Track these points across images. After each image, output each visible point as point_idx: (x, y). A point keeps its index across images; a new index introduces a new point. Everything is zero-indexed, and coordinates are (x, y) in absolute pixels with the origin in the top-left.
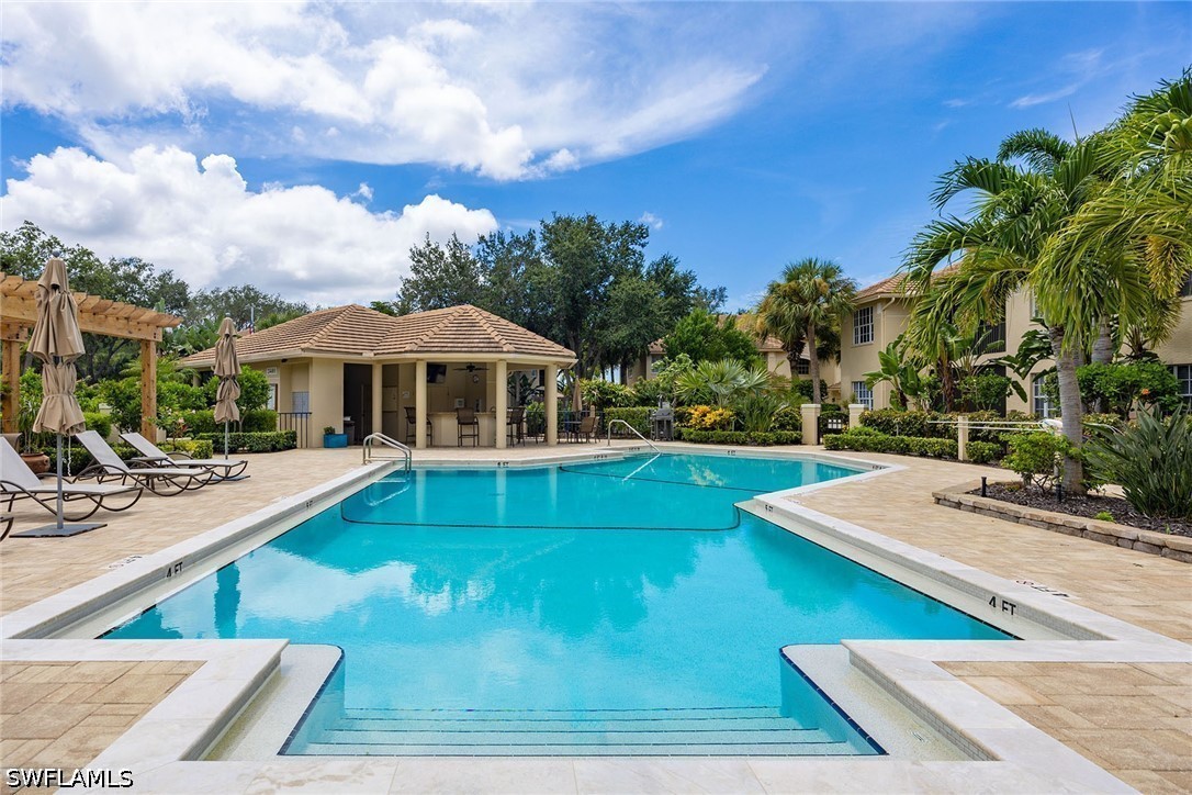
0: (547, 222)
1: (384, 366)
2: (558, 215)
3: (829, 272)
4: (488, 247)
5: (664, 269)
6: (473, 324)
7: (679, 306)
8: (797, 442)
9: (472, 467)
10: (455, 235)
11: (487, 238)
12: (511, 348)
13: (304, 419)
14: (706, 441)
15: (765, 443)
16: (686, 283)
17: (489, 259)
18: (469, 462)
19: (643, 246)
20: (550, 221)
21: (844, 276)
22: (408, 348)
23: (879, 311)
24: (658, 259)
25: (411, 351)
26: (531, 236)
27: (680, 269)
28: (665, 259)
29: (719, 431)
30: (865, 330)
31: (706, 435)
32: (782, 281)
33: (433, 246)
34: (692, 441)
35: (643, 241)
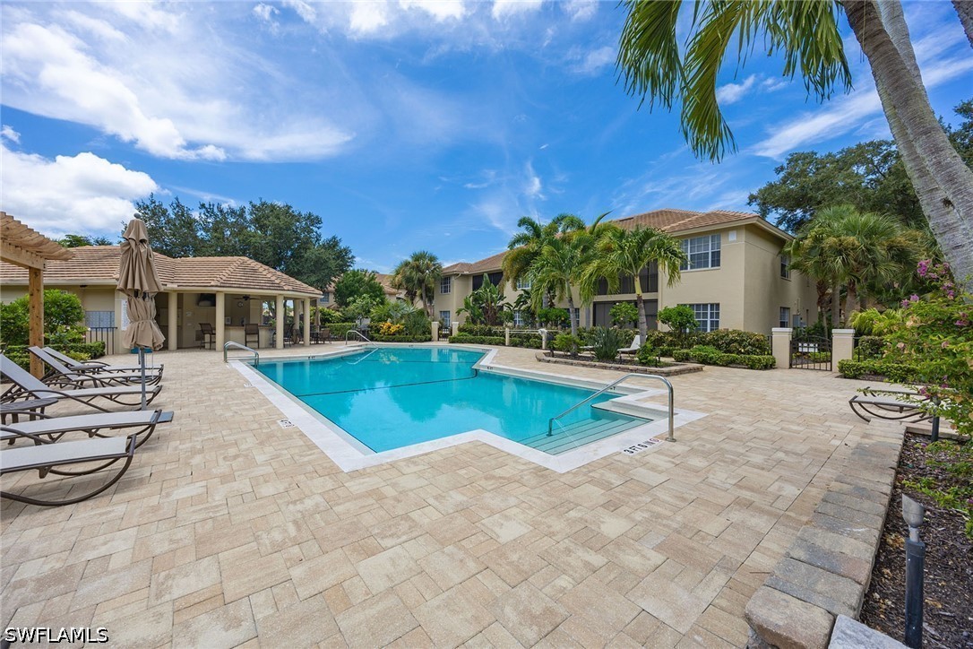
0: (254, 203)
1: (178, 294)
2: (263, 201)
3: (432, 259)
4: (208, 212)
5: (333, 244)
6: (255, 271)
7: (342, 266)
8: (430, 340)
9: (292, 360)
10: (177, 199)
11: (207, 206)
12: (290, 288)
13: (110, 334)
14: (393, 341)
15: (421, 341)
16: (346, 253)
17: (209, 220)
18: (289, 358)
19: (319, 228)
20: (258, 203)
21: (438, 261)
22: (213, 283)
23: (453, 279)
24: (330, 238)
25: (217, 286)
26: (243, 210)
27: (342, 245)
28: (334, 238)
29: (398, 335)
30: (446, 287)
31: (392, 337)
32: (410, 260)
33: (157, 204)
34: (383, 341)
35: (319, 225)
